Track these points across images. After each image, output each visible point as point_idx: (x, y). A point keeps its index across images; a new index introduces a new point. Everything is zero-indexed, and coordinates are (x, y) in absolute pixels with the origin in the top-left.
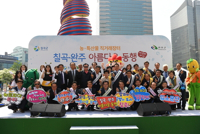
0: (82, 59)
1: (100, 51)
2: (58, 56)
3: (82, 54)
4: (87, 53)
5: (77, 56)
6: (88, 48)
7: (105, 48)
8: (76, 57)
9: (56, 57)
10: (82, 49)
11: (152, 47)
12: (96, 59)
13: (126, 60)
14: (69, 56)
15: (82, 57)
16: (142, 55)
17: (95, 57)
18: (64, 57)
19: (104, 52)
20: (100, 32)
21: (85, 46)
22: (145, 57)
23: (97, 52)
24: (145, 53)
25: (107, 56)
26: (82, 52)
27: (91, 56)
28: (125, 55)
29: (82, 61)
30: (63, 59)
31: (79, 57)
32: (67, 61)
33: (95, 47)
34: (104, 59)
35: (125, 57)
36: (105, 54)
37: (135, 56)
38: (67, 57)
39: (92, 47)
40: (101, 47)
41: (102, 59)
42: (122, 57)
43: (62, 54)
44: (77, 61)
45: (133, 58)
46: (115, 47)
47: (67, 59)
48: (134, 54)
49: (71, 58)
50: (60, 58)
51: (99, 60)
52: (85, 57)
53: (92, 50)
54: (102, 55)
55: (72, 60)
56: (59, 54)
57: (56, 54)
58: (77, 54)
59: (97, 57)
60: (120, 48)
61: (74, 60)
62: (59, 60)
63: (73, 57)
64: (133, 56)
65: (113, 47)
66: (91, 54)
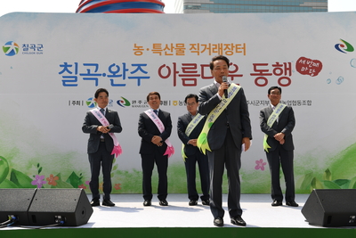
0: (139, 78)
1: (189, 58)
2: (72, 69)
3: (139, 66)
4: (153, 62)
5: (125, 70)
6: (157, 48)
7: (202, 48)
8: (121, 72)
9: (66, 74)
10: (138, 50)
11: (337, 47)
12: (179, 80)
13: (261, 82)
14: (103, 69)
15: (139, 74)
16: (310, 67)
17: (175, 72)
18: (89, 74)
20: (186, 7)
21: (147, 44)
22: (316, 74)
23: (180, 61)
24: (316, 61)
26: (139, 60)
27: (165, 72)
28: (258, 68)
29: (139, 85)
30: (84, 79)
31: (132, 73)
32: (97, 85)
33: (174, 46)
34: (199, 79)
35: (260, 74)
36: (203, 66)
37: (288, 71)
38: (97, 73)
39: (167, 47)
40: (193, 47)
41: (195, 80)
42: (252, 75)
43: (85, 65)
44: (124, 85)
45: (283, 75)
46: (230, 47)
47: (97, 80)
48: (285, 64)
49: (109, 76)
50: (78, 75)
51: (186, 82)
52: (146, 73)
53: (166, 54)
54: (196, 68)
55: (112, 80)
56: (74, 66)
57: (66, 63)
58: (124, 64)
59: (181, 73)
60: (244, 48)
61: (116, 80)
62: (76, 81)
63: (115, 73)
64: (281, 70)
65: (224, 47)
66: (164, 66)
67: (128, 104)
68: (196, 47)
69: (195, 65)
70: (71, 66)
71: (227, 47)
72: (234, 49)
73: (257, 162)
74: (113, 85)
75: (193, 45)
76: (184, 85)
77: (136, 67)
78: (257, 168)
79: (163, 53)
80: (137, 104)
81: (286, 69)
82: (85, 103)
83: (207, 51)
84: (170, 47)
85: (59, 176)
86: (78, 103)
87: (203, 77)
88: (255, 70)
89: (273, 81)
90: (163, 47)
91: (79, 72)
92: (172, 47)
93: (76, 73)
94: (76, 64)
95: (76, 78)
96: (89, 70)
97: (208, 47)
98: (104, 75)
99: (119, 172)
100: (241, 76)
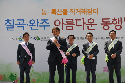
0: (45, 26)
1: (70, 16)
2: (11, 22)
4: (51, 19)
5: (38, 22)
6: (53, 11)
7: (76, 11)
8: (36, 23)
9: (8, 24)
10: (44, 12)
12: (65, 27)
13: (106, 27)
14: (27, 22)
15: (45, 24)
17: (63, 23)
18: (20, 24)
19: (75, 17)
21: (49, 9)
23: (65, 17)
25: (79, 23)
26: (45, 17)
28: (105, 21)
29: (45, 29)
30: (17, 27)
31: (41, 24)
32: (24, 30)
33: (62, 10)
34: (75, 26)
35: (105, 24)
36: (76, 20)
37: (120, 22)
38: (24, 24)
39: (58, 11)
40: (72, 11)
41: (73, 27)
42: (101, 24)
43: (17, 20)
44: (37, 30)
45: (118, 24)
46: (90, 10)
47: (24, 27)
48: (119, 18)
49: (29, 25)
50: (14, 25)
51: (68, 28)
52: (48, 24)
53: (58, 14)
54: (73, 21)
55: (31, 28)
56: (12, 20)
57: (8, 19)
58: (37, 19)
59: (66, 23)
60: (97, 11)
61: (34, 28)
62: (13, 28)
63: (32, 24)
64: (117, 22)
65: (87, 10)
66: (57, 20)
67: (39, 39)
68: (73, 10)
69: (73, 20)
70: (11, 20)
71: (89, 11)
72: (92, 11)
73: (104, 68)
74: (32, 30)
75: (72, 10)
76: (67, 29)
77: (43, 21)
78: (104, 71)
79: (57, 13)
80: (44, 39)
81: (119, 21)
82: (18, 39)
83: (79, 12)
84: (60, 11)
85: (4, 75)
86: (14, 39)
87: (77, 26)
88: (103, 22)
89: (112, 27)
90: (57, 11)
91: (15, 24)
92: (61, 11)
93: (13, 24)
94: (13, 19)
95: (13, 26)
96: (20, 23)
97: (79, 10)
98: (27, 25)
99: (35, 73)
100: (96, 25)
